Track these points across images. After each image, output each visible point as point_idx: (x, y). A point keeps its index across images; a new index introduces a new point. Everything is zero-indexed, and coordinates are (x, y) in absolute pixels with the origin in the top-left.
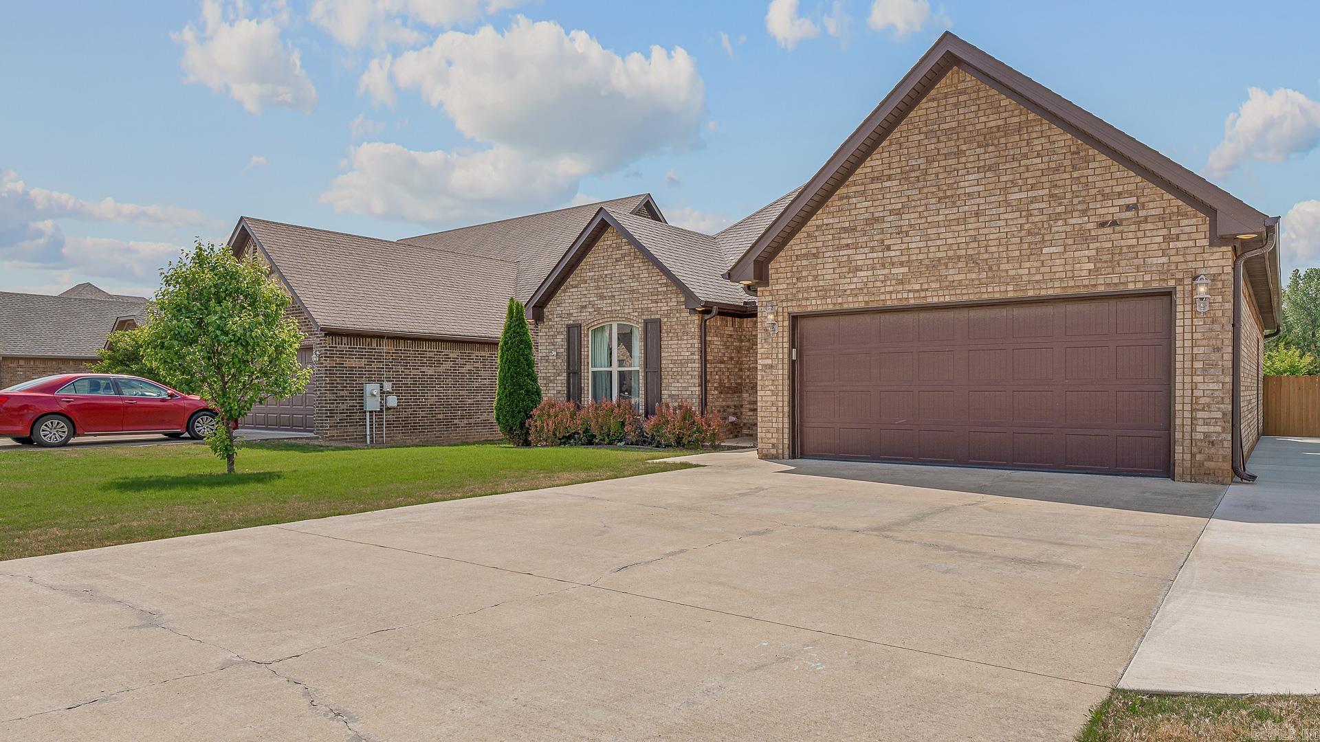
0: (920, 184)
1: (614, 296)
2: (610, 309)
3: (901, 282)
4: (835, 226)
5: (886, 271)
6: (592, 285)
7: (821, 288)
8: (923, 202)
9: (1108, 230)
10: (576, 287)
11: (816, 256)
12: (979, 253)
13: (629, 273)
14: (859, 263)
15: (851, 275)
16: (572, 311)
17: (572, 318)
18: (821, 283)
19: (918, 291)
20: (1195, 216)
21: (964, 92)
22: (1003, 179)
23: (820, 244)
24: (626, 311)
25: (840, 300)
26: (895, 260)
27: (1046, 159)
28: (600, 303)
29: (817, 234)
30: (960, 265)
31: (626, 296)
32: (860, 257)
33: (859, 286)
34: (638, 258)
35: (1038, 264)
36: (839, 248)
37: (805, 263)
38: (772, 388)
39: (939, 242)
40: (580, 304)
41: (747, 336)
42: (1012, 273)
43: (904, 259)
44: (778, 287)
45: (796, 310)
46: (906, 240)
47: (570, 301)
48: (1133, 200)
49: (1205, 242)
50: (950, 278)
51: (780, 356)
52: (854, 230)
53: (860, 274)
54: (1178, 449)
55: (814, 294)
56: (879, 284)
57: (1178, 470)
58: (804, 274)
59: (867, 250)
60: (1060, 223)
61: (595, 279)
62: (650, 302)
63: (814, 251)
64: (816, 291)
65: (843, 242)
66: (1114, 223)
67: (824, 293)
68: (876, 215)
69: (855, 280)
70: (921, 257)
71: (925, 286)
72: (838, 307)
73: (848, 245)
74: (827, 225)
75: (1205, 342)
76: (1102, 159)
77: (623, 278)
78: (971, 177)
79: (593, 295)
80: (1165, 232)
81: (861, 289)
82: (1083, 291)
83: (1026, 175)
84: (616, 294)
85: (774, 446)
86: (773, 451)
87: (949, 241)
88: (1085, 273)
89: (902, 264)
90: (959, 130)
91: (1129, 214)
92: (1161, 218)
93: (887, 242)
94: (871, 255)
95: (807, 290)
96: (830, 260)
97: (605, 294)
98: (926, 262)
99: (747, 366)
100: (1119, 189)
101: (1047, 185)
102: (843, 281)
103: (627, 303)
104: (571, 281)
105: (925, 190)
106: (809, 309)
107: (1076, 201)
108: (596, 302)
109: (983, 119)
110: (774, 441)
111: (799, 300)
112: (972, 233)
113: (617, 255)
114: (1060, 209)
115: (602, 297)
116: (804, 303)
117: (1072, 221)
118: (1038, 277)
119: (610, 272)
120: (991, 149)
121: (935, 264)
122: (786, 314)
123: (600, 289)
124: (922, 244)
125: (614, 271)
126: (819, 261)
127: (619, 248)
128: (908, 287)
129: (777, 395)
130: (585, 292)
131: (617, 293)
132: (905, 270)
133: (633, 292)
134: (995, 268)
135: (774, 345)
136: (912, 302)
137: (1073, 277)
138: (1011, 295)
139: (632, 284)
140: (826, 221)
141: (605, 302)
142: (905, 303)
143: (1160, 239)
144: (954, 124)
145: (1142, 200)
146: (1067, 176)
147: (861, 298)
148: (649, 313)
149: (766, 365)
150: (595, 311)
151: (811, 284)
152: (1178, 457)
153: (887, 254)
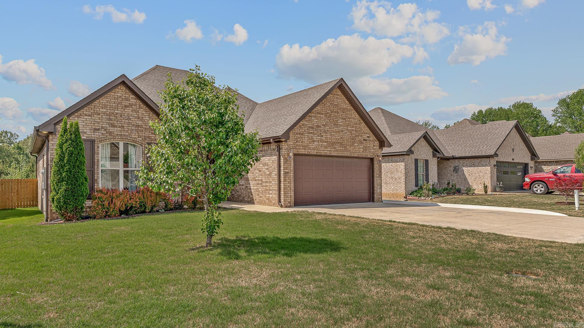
0: (330, 119)
1: (123, 127)
2: (120, 133)
3: (325, 147)
4: (308, 125)
5: (322, 143)
6: (104, 117)
7: (304, 146)
8: (330, 124)
9: (365, 142)
10: (89, 116)
11: (302, 134)
12: (342, 142)
13: (135, 116)
14: (315, 139)
15: (312, 143)
16: (85, 131)
17: (86, 135)
18: (304, 144)
19: (329, 151)
20: (377, 142)
21: (338, 95)
22: (347, 123)
23: (303, 130)
24: (133, 136)
25: (310, 151)
26: (324, 140)
27: (354, 120)
28: (112, 129)
29: (302, 127)
30: (339, 145)
31: (133, 128)
32: (315, 137)
33: (315, 147)
34: (142, 108)
35: (354, 148)
36: (309, 133)
37: (299, 136)
38: (288, 181)
39: (334, 137)
40: (93, 127)
42: (349, 149)
43: (326, 140)
44: (290, 143)
45: (296, 152)
46: (327, 134)
47: (84, 124)
48: (368, 135)
49: (378, 148)
50: (337, 148)
51: (291, 169)
52: (313, 128)
53: (315, 143)
54: (375, 195)
55: (302, 148)
56: (320, 147)
57: (375, 200)
58: (299, 140)
59: (317, 136)
60: (357, 138)
61: (107, 114)
62: (150, 133)
63: (302, 132)
64: (302, 147)
65: (310, 131)
66: (366, 140)
67: (305, 147)
68: (319, 125)
69: (314, 145)
70: (330, 141)
71: (331, 150)
72: (308, 153)
73: (311, 133)
74: (305, 124)
75: (378, 170)
76: (363, 124)
77: (131, 117)
78: (341, 120)
79: (106, 123)
80: (373, 144)
81: (315, 148)
82: (361, 156)
83: (351, 123)
84: (124, 125)
85: (289, 202)
86: (289, 205)
87: (337, 137)
88: (361, 151)
89: (326, 142)
90: (338, 105)
91: (368, 138)
92: (373, 141)
93: (322, 134)
94: (318, 137)
95: (300, 146)
96: (306, 137)
97: (116, 124)
98: (331, 142)
100: (366, 132)
101: (355, 127)
102: (310, 144)
103: (134, 132)
105: (331, 121)
106: (300, 153)
107: (360, 133)
108: (108, 128)
109: (342, 105)
110: (289, 200)
111: (297, 149)
112: (341, 136)
113: (127, 103)
114: (357, 134)
115: (113, 126)
116: (299, 150)
117: (359, 138)
118: (354, 151)
119: (120, 112)
120: (344, 114)
121: (333, 144)
123: (111, 120)
124: (330, 137)
125: (123, 112)
126: (303, 136)
127: (127, 99)
128: (327, 149)
129: (290, 183)
130: (98, 121)
131: (126, 125)
132: (326, 144)
133: (138, 126)
134: (346, 147)
135: (289, 164)
136: (328, 154)
137: (360, 152)
138: (349, 155)
139: (137, 122)
140: (305, 123)
141: (116, 129)
142: (326, 154)
143: (372, 146)
144: (337, 104)
145: (370, 136)
146: (358, 126)
147: (316, 151)
148: (150, 139)
149: (286, 172)
150: (107, 133)
151: (301, 144)
152: (375, 197)
153: (322, 138)
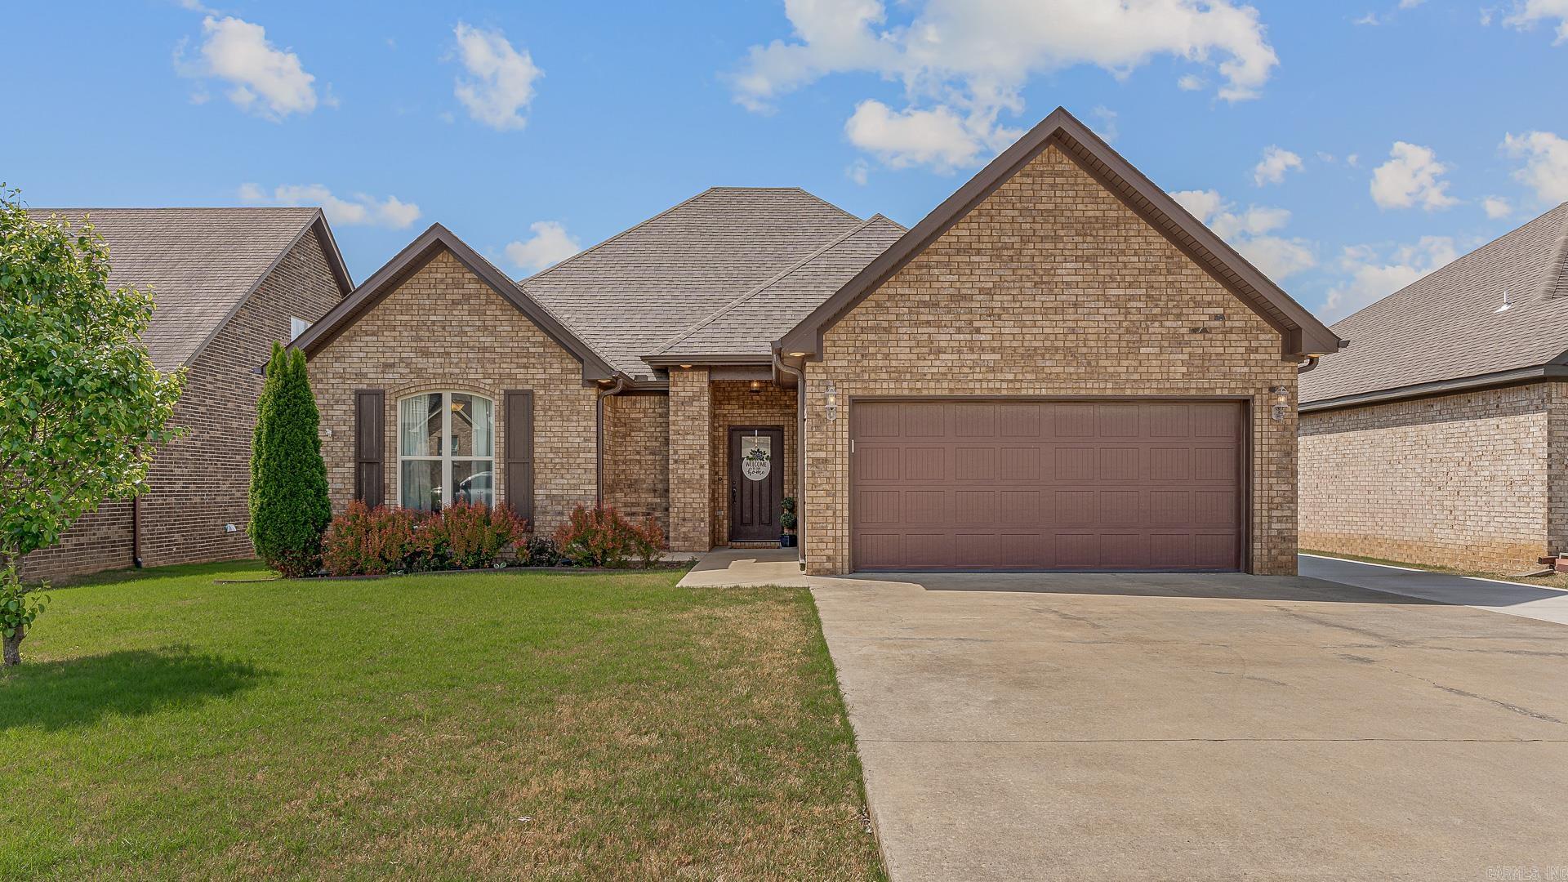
0: (1014, 265)
1: (449, 354)
2: (441, 371)
3: (993, 370)
4: (912, 298)
5: (975, 356)
6: (405, 333)
7: (894, 369)
8: (1017, 285)
9: (1199, 337)
10: (373, 334)
11: (887, 330)
12: (1077, 347)
13: (477, 323)
14: (943, 344)
15: (932, 357)
16: (365, 371)
17: (367, 381)
18: (894, 363)
19: (1011, 381)
20: (1271, 332)
21: (1061, 174)
22: (1101, 272)
23: (893, 317)
24: (472, 376)
25: (919, 385)
26: (985, 344)
27: (1143, 259)
28: (421, 362)
29: (888, 304)
30: (1057, 357)
31: (470, 355)
32: (943, 337)
33: (942, 370)
34: (493, 303)
35: (1136, 363)
36: (918, 324)
37: (872, 337)
38: (827, 487)
39: (1035, 330)
40: (382, 360)
41: (623, 420)
42: (1110, 370)
43: (996, 344)
44: (835, 363)
45: (860, 393)
46: (998, 323)
47: (362, 355)
48: (1220, 311)
49: (1278, 357)
50: (1047, 370)
51: (839, 448)
52: (936, 305)
53: (943, 356)
54: (1257, 545)
55: (884, 376)
56: (966, 370)
57: (1256, 565)
58: (871, 350)
59: (952, 330)
60: (1157, 324)
61: (411, 326)
62: (514, 366)
63: (885, 324)
64: (887, 372)
65: (923, 318)
66: (1205, 331)
67: (897, 375)
68: (963, 291)
69: (938, 363)
70: (1015, 344)
71: (1020, 377)
72: (915, 393)
73: (928, 322)
74: (902, 295)
75: (1278, 447)
76: (1192, 268)
77: (467, 329)
78: (1069, 265)
79: (409, 349)
80: (1246, 344)
81: (945, 374)
82: (1176, 393)
83: (1124, 272)
84: (451, 350)
85: (829, 559)
86: (829, 565)
87: (1047, 330)
88: (1179, 376)
89: (993, 350)
90: (1057, 213)
91: (1217, 323)
92: (1244, 331)
93: (976, 324)
94: (957, 337)
95: (876, 369)
96: (906, 337)
97: (432, 349)
98: (1021, 350)
99: (622, 458)
100: (1208, 298)
101: (1144, 285)
102: (921, 363)
103: (474, 365)
104: (361, 324)
105: (1020, 272)
106: (878, 393)
107: (1171, 304)
108: (414, 360)
109: (1080, 207)
110: (831, 552)
111: (864, 381)
112: (1070, 324)
113: (456, 294)
114: (1156, 311)
115: (426, 354)
116: (872, 385)
117: (1168, 324)
118: (1136, 377)
119: (440, 318)
120: (1089, 239)
121: (1030, 354)
122: (846, 398)
123: (422, 341)
124: (1016, 330)
125: (449, 318)
126: (892, 337)
127: (458, 285)
128: (1000, 376)
129: (834, 496)
130: (392, 344)
131: (456, 350)
132: (998, 357)
133: (485, 349)
134: (1093, 363)
135: (830, 434)
136: (1004, 392)
137: (1168, 379)
138: (1109, 392)
139: (482, 339)
140: (900, 291)
141: (431, 360)
142: (996, 393)
143: (1243, 350)
144: (1051, 207)
145: (1228, 311)
146: (1162, 278)
147: (945, 385)
148: (514, 381)
149: (818, 459)
150: (411, 373)
151: (881, 363)
152: (1257, 552)
153: (975, 337)
